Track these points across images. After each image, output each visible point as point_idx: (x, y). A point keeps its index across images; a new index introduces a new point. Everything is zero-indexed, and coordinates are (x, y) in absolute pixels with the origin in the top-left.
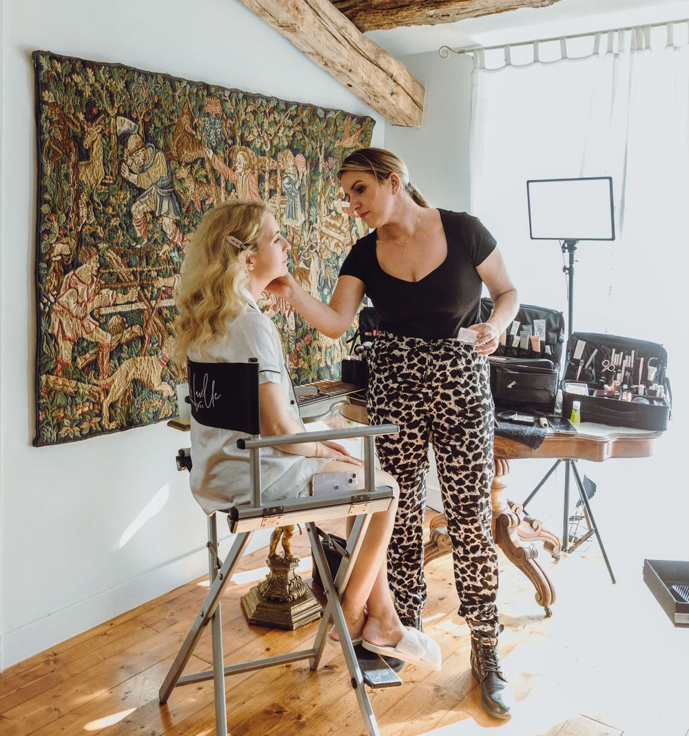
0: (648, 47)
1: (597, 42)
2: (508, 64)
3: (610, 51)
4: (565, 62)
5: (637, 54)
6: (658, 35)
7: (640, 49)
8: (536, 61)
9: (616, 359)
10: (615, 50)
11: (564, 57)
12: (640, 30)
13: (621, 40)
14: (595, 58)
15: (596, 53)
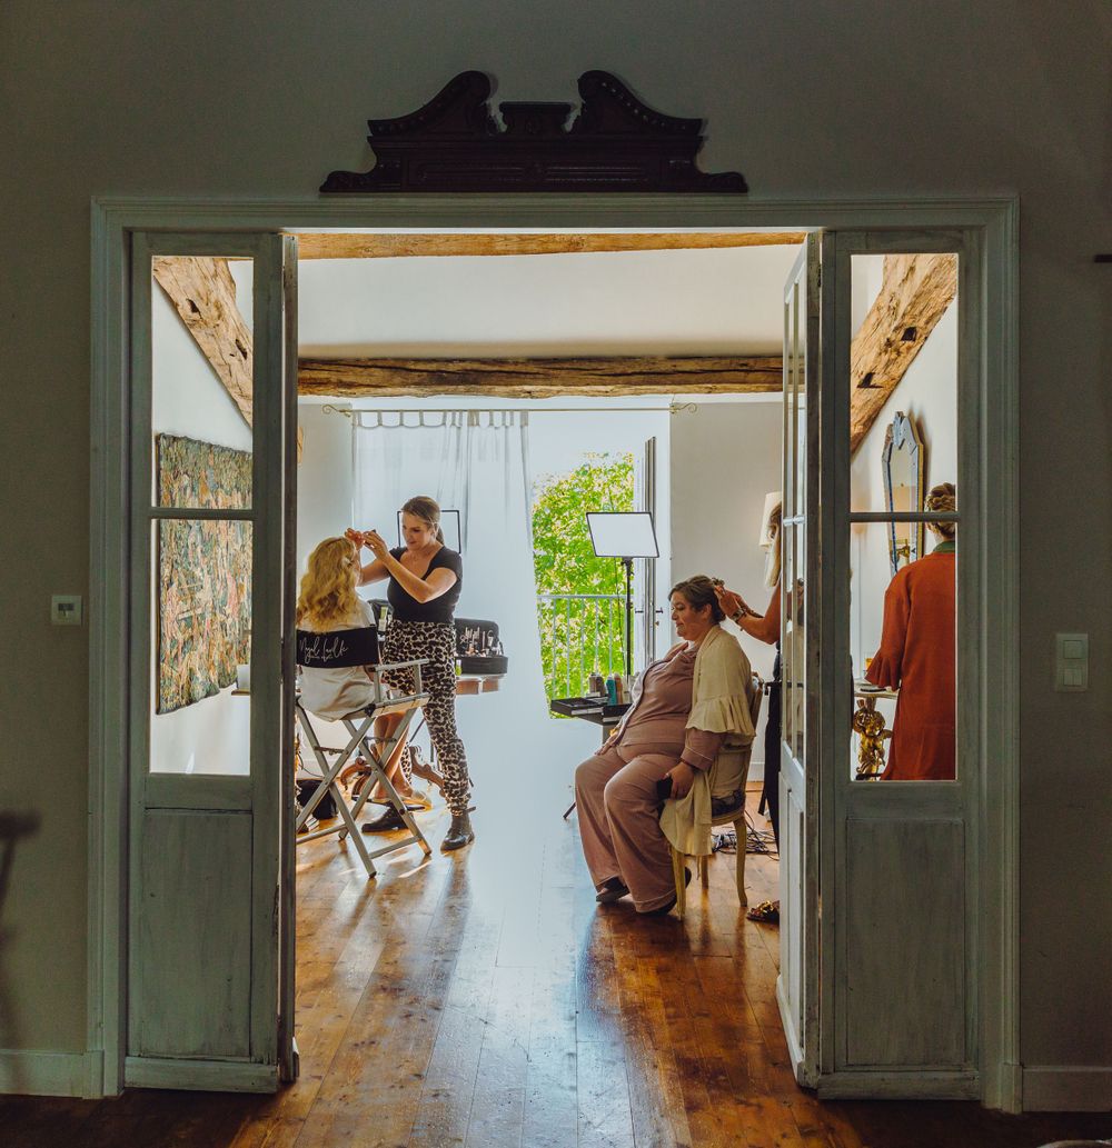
0: (478, 424)
1: (445, 416)
2: (380, 424)
3: (453, 424)
4: (422, 429)
5: (471, 428)
6: (484, 418)
7: (473, 425)
8: (401, 424)
9: (468, 634)
10: (457, 424)
11: (422, 424)
12: (473, 412)
13: (461, 417)
14: (443, 427)
15: (444, 424)
